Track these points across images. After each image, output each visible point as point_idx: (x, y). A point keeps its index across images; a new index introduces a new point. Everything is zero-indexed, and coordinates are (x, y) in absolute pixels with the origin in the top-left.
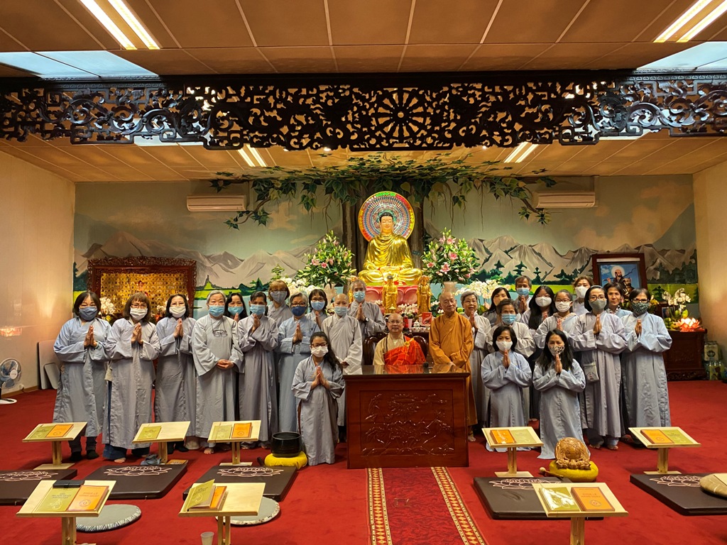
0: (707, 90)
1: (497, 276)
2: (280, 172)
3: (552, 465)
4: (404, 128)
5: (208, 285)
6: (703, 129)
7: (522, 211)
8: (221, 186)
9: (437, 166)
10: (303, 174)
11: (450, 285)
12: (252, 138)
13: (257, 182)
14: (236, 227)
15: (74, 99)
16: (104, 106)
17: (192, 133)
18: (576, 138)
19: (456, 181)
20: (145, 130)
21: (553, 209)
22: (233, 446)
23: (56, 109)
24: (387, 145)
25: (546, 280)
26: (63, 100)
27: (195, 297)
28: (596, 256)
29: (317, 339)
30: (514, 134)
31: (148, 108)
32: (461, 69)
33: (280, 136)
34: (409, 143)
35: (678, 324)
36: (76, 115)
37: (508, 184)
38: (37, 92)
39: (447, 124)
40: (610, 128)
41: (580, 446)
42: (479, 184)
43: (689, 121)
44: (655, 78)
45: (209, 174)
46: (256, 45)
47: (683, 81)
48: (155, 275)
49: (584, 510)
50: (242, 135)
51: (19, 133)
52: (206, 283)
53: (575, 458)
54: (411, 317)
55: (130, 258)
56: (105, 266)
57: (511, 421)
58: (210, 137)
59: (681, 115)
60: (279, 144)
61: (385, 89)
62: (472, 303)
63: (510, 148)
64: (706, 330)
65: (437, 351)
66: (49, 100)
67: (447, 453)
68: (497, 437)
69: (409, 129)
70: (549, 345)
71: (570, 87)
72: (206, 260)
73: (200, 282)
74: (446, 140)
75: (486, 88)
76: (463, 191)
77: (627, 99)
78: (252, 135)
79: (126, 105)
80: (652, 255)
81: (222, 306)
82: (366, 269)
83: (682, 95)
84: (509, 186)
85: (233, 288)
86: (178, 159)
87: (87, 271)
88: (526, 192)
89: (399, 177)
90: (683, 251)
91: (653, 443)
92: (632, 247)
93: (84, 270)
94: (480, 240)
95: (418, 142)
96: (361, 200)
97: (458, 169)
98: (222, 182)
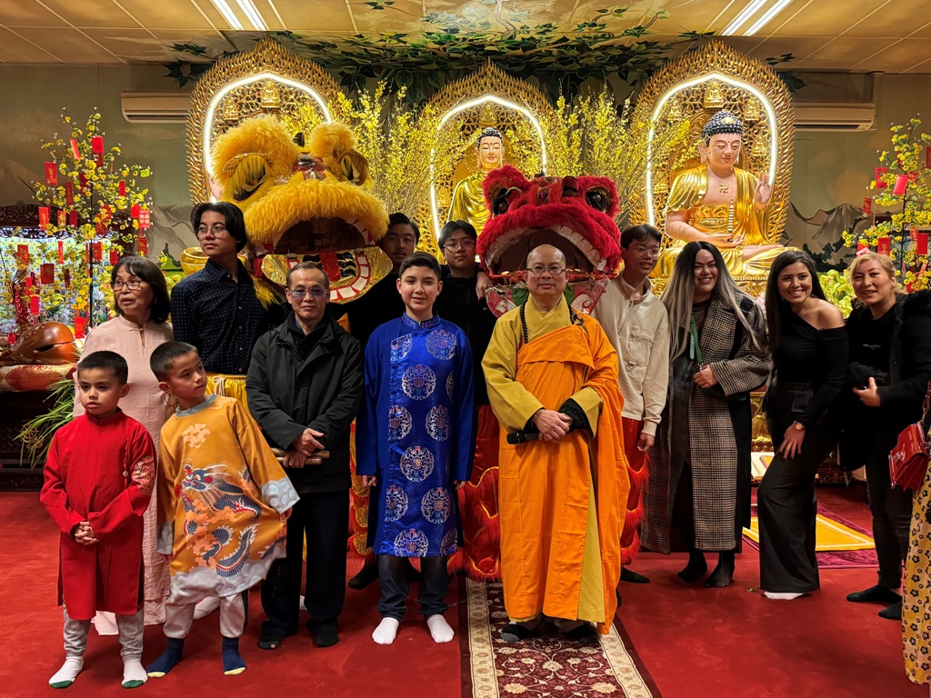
8: (186, 75)
9: (595, 40)
10: (338, 51)
19: (623, 75)
45: (159, 48)
72: (162, 214)
97: (633, 49)
98: (188, 67)
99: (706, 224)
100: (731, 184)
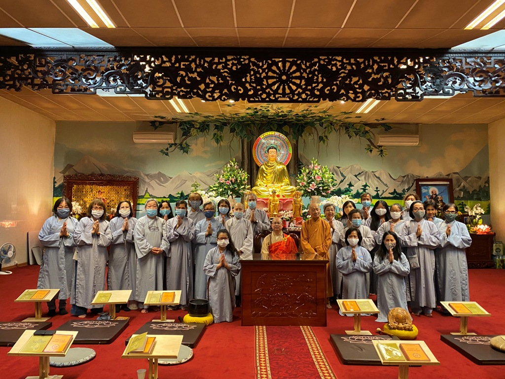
0: (500, 64)
1: (349, 192)
2: (198, 117)
3: (385, 326)
4: (286, 87)
5: (147, 194)
6: (497, 92)
7: (368, 147)
8: (157, 125)
9: (309, 114)
10: (214, 118)
11: (315, 198)
12: (179, 92)
13: (182, 123)
14: (167, 154)
15: (55, 62)
16: (77, 67)
17: (137, 87)
18: (407, 96)
19: (321, 125)
20: (104, 85)
21: (389, 146)
22: (162, 308)
23: (42, 69)
24: (274, 98)
25: (383, 196)
26: (47, 63)
27: (138, 202)
28: (418, 180)
29: (221, 234)
30: (363, 92)
31: (107, 70)
32: (327, 46)
33: (199, 91)
34: (289, 98)
35: (475, 229)
36: (56, 73)
37: (358, 128)
38: (30, 57)
39: (316, 84)
40: (431, 90)
41: (405, 313)
42: (338, 128)
43: (487, 86)
44: (464, 55)
45: (148, 117)
46: (183, 26)
47: (484, 58)
48: (110, 187)
49: (409, 360)
50: (172, 90)
51: (16, 86)
52: (145, 193)
53: (402, 323)
54: (288, 220)
55: (93, 175)
56: (75, 180)
57: (357, 295)
58: (150, 90)
59: (482, 81)
60: (198, 96)
61: (273, 59)
62: (331, 212)
63: (360, 103)
64: (495, 233)
65: (306, 244)
66: (38, 62)
67: (312, 316)
68: (347, 306)
69: (290, 88)
70: (385, 242)
71: (404, 60)
72: (146, 177)
73: (141, 192)
74: (315, 96)
75: (345, 60)
76: (326, 132)
77: (444, 69)
78: (179, 90)
79: (91, 67)
80: (458, 180)
81: (156, 209)
82: (257, 186)
83: (483, 67)
84: (359, 129)
85: (164, 197)
86: (127, 106)
87: (63, 183)
88: (371, 134)
89: (282, 122)
90: (480, 178)
91: (457, 312)
92: (444, 174)
93: (61, 183)
94: (338, 167)
95: (296, 97)
96: (255, 137)
97: (323, 117)
98: (158, 122)
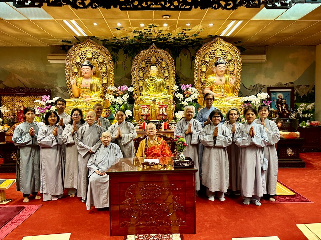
8: (67, 49)
9: (184, 38)
10: (110, 42)
18: (276, 4)
19: (193, 48)
24: (146, 6)
34: (161, 5)
45: (57, 41)
60: (68, 4)
63: (231, 11)
72: (60, 89)
74: (187, 3)
90: (308, 86)
92: (283, 84)
97: (195, 40)
99: (216, 91)
100: (223, 79)
